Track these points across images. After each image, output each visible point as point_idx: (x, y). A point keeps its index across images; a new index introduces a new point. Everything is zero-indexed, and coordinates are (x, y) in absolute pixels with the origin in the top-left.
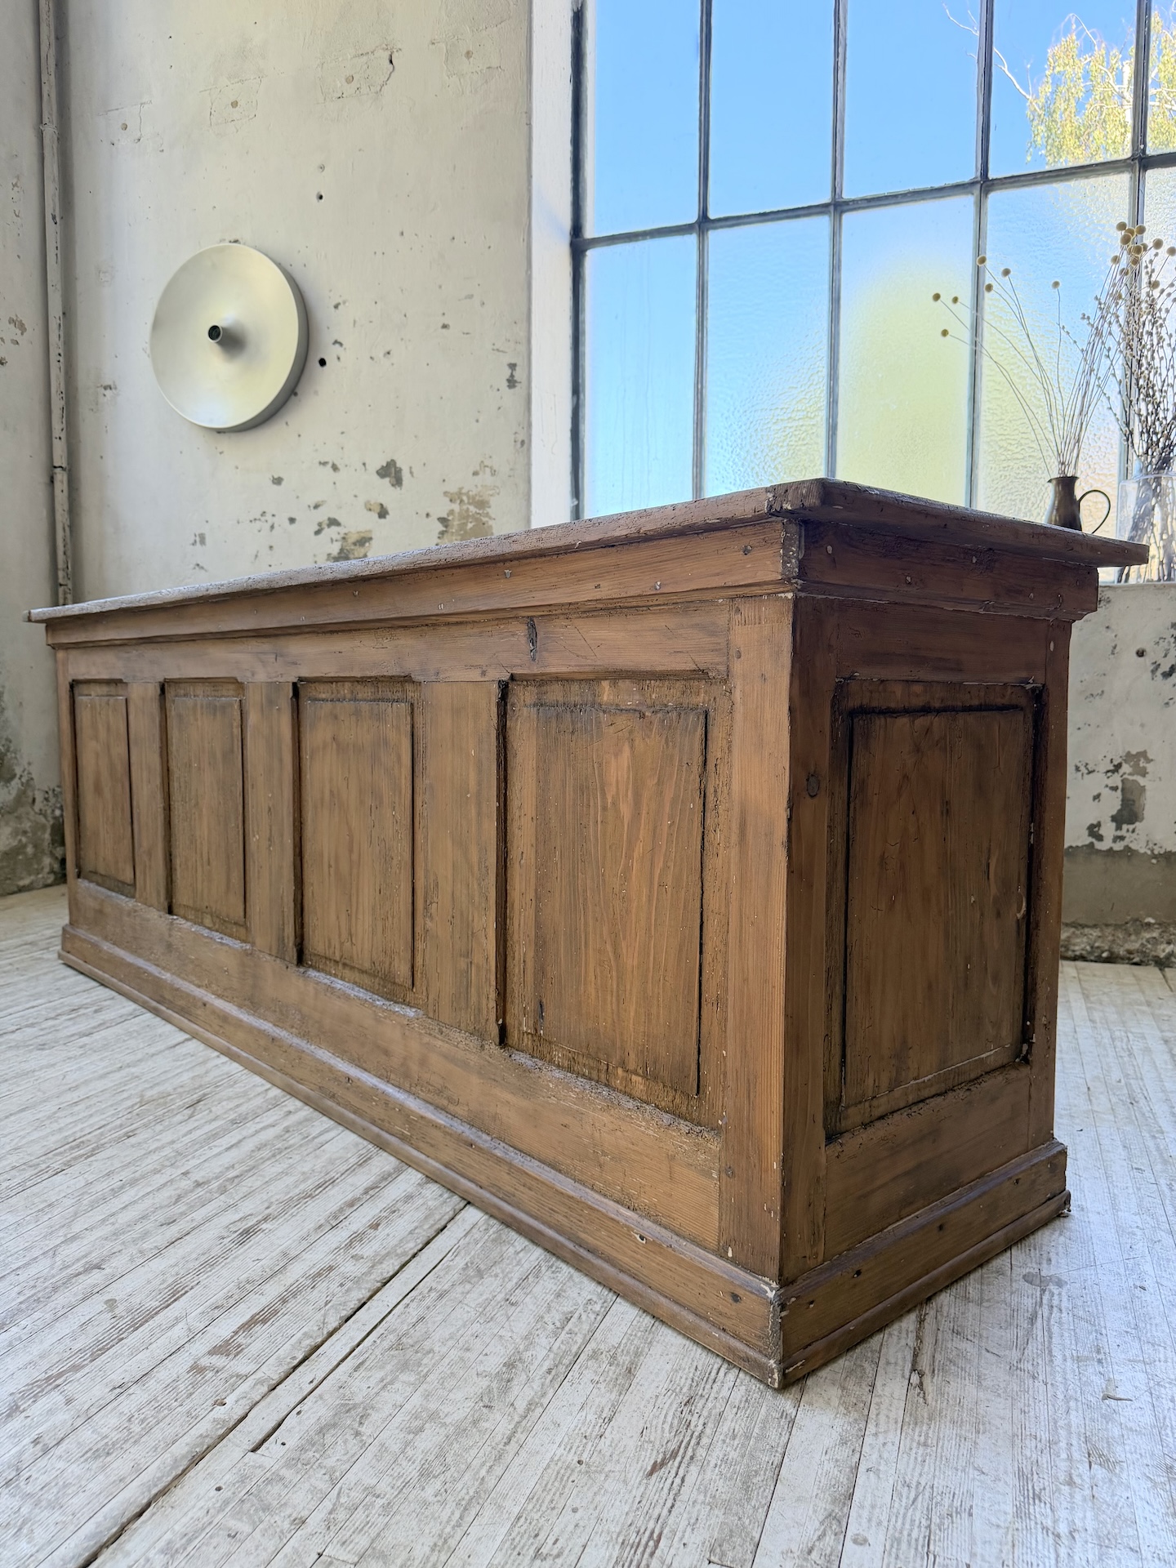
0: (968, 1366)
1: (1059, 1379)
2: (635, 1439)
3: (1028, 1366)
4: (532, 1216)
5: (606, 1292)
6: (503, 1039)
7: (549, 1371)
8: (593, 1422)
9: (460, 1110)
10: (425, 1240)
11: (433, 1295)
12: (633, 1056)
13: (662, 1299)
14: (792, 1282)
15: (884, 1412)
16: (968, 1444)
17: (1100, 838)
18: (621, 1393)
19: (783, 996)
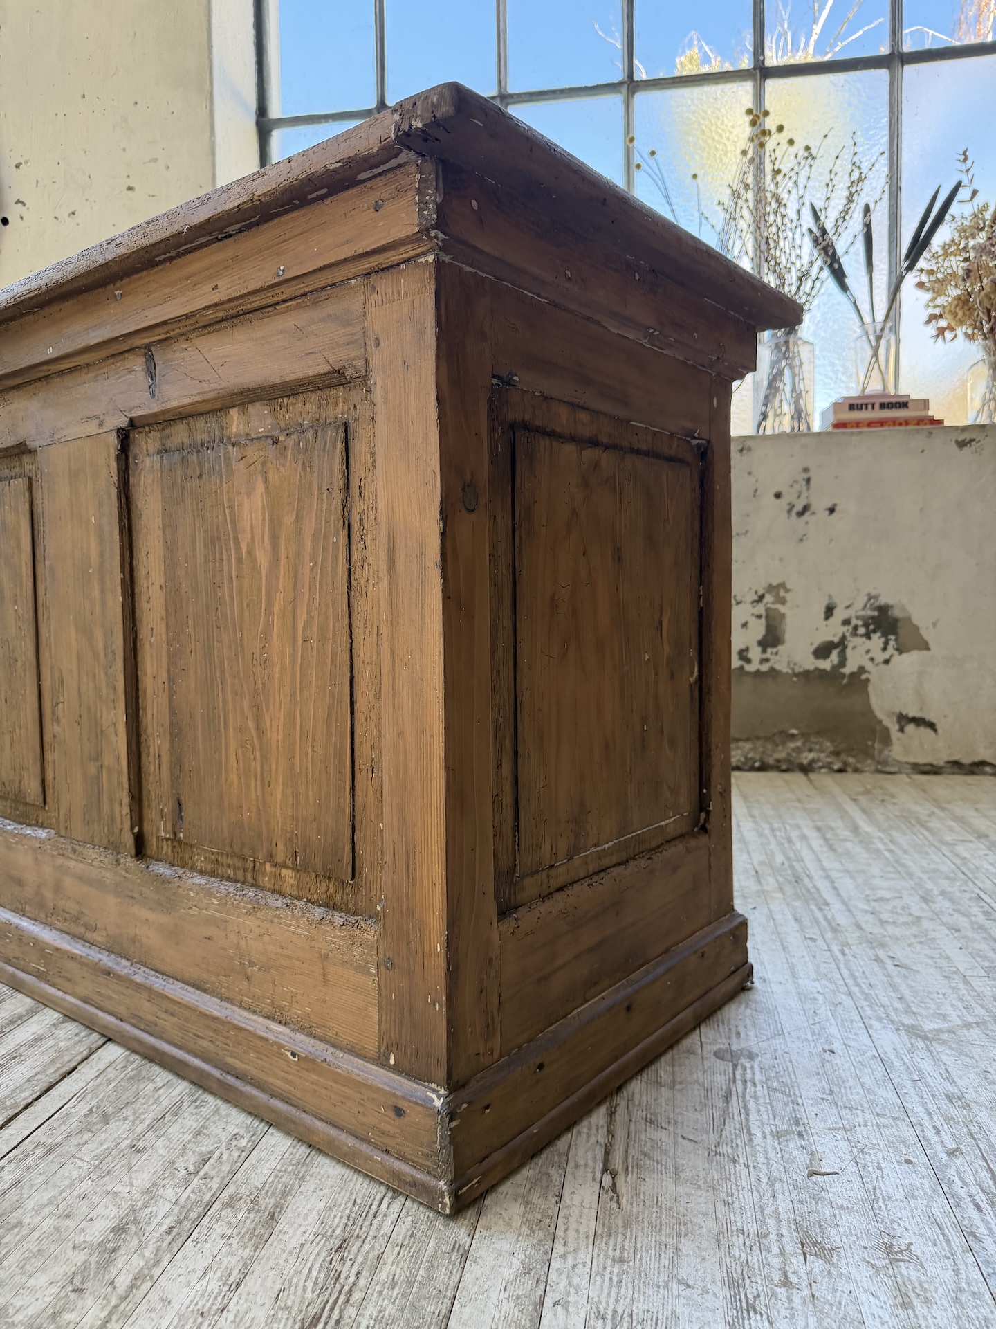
0: (664, 1158)
1: (761, 1159)
2: (267, 1307)
3: (727, 1149)
4: (175, 1045)
5: (256, 1123)
6: (140, 849)
7: (169, 1231)
8: (216, 1291)
9: (98, 937)
10: (46, 1086)
11: (39, 1151)
12: (281, 846)
13: (318, 1124)
14: (463, 1086)
15: (573, 1225)
16: (670, 1252)
17: (748, 661)
18: (257, 1247)
19: (442, 745)
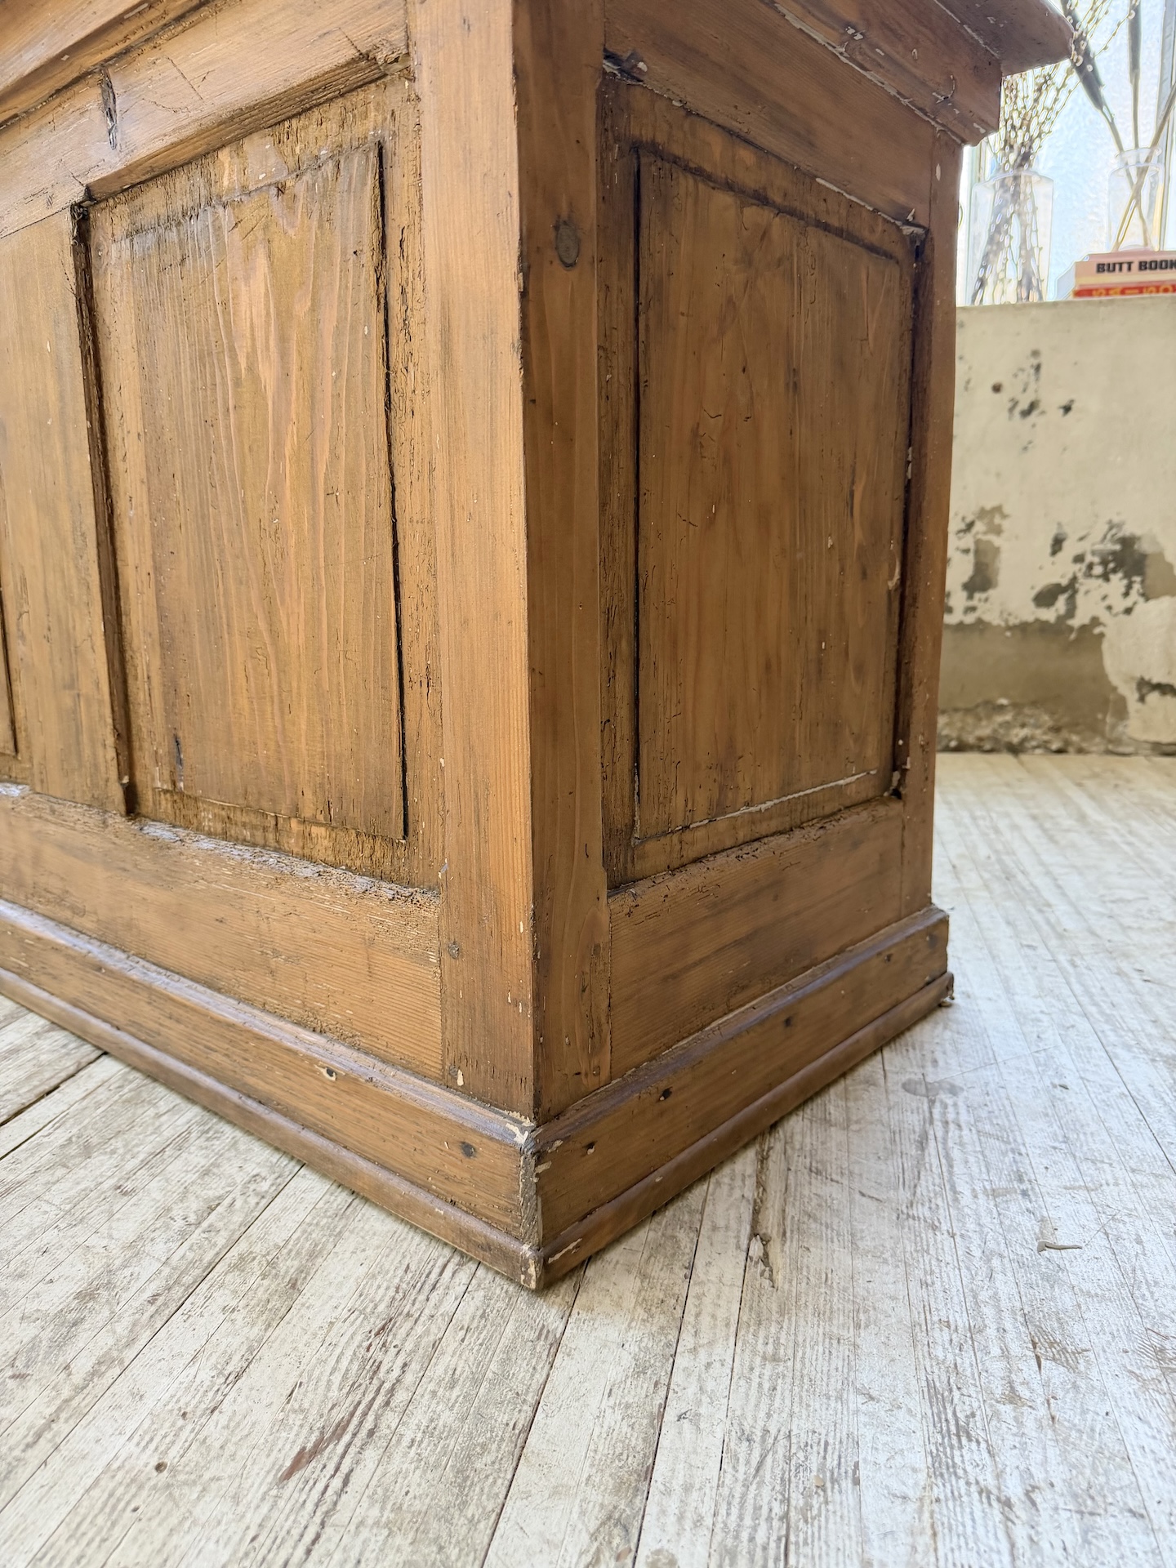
0: (836, 1220)
1: (971, 1226)
2: (274, 1408)
3: (922, 1211)
5: (284, 1161)
6: (132, 805)
7: (152, 1300)
8: (207, 1383)
9: (87, 923)
12: (309, 795)
13: (363, 1164)
14: (557, 1116)
18: (269, 1325)
